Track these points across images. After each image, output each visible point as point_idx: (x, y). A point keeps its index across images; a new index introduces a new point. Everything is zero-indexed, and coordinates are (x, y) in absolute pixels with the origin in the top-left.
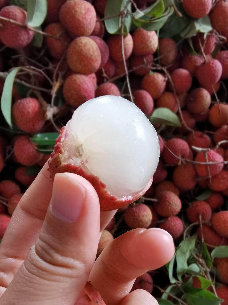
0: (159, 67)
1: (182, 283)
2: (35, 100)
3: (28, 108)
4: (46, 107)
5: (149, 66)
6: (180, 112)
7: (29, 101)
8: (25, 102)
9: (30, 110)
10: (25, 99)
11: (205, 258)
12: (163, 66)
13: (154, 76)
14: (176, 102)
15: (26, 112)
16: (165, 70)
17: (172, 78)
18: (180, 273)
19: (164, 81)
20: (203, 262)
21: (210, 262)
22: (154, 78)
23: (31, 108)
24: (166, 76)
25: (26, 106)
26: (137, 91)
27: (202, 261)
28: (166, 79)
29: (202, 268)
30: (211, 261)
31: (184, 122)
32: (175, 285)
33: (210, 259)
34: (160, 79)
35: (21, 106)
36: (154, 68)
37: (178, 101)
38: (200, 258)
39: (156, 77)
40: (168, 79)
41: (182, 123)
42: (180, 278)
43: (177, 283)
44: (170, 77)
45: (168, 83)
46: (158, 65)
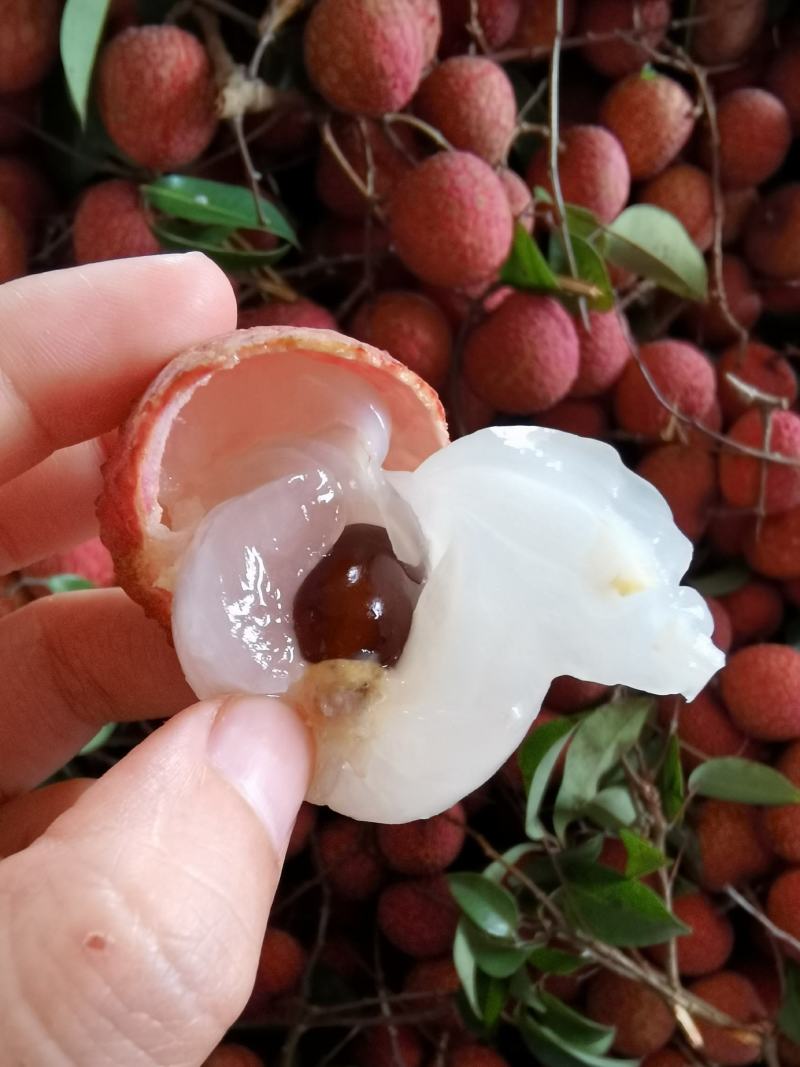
0: (681, 59)
1: (561, 846)
2: (191, 40)
3: (162, 63)
4: (228, 74)
5: (647, 45)
6: (718, 250)
7: (171, 39)
8: (155, 38)
9: (165, 73)
10: (155, 28)
11: (664, 785)
12: (697, 59)
13: (656, 86)
14: (711, 212)
15: (148, 75)
16: (702, 77)
17: (719, 113)
18: (565, 812)
19: (689, 115)
20: (653, 794)
21: (677, 802)
22: (653, 94)
23: (171, 64)
24: (700, 101)
25: (154, 55)
26: (581, 128)
27: (652, 792)
28: (698, 111)
29: (645, 816)
30: (682, 801)
31: (721, 292)
32: (538, 848)
33: (682, 793)
34: (674, 106)
35: (138, 48)
36: (663, 59)
37: (719, 208)
38: (649, 781)
39: (661, 94)
40: (705, 115)
41: (715, 294)
42: (560, 829)
43: (547, 844)
44: (712, 111)
45: (700, 128)
46: (680, 51)
